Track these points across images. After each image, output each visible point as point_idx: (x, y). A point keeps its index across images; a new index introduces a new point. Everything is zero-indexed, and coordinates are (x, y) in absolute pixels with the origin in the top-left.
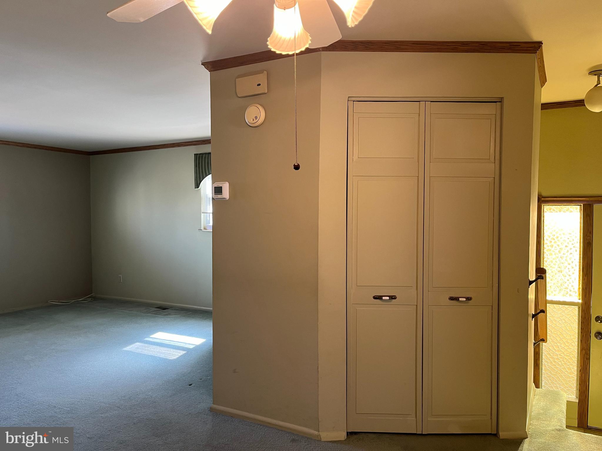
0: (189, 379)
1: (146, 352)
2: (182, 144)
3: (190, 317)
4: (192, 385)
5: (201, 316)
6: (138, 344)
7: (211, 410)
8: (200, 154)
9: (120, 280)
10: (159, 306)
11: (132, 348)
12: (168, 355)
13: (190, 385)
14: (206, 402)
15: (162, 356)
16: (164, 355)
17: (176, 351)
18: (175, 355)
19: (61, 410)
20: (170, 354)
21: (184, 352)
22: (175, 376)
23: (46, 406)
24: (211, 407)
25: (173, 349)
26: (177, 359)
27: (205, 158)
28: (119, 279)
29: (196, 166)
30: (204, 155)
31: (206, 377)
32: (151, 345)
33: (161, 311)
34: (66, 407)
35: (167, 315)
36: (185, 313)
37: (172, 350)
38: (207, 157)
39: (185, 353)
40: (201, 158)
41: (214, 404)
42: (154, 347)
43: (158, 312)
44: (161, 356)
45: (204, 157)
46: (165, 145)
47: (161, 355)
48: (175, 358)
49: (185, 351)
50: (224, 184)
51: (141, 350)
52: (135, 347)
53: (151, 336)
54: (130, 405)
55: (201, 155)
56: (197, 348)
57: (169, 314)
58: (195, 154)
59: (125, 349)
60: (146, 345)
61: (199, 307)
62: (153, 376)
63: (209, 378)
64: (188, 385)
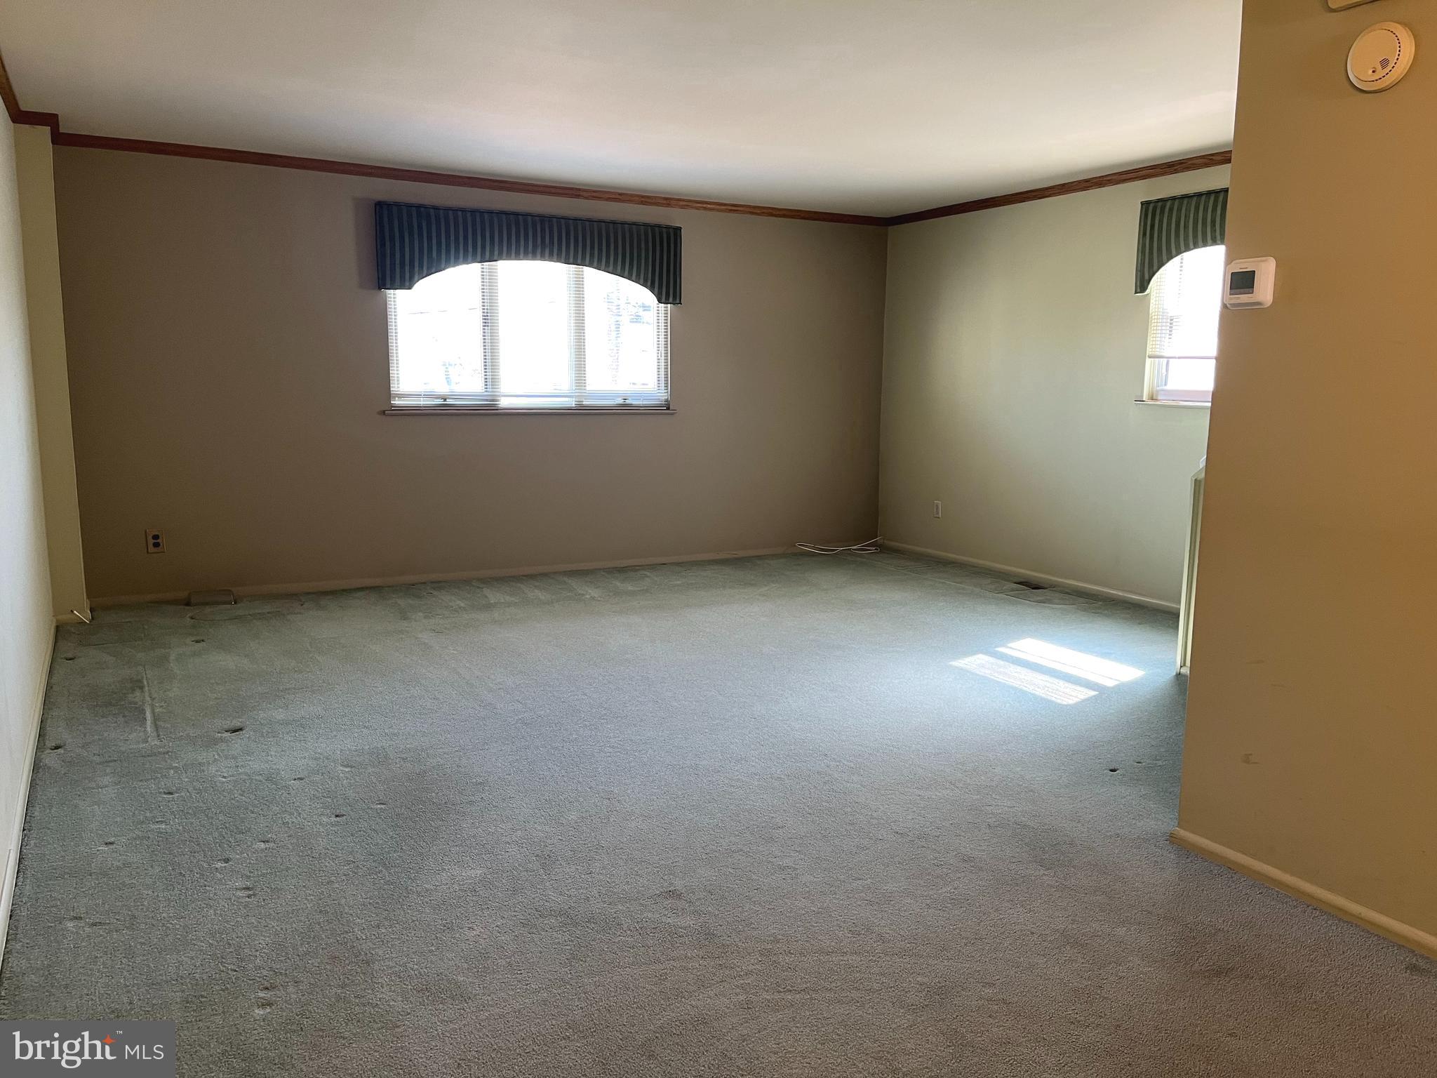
0: (1109, 756)
1: (1001, 678)
2: (1109, 178)
3: (1101, 613)
4: (1117, 772)
5: (1128, 616)
6: (981, 656)
7: (1172, 839)
8: (1159, 200)
9: (938, 513)
10: (1022, 580)
11: (969, 664)
12: (1052, 692)
13: (1112, 771)
14: (1160, 821)
15: (1040, 692)
16: (1043, 691)
17: (1074, 687)
18: (1072, 696)
19: (838, 763)
20: (1057, 690)
21: (1093, 693)
22: (1074, 742)
23: (810, 750)
24: (1171, 833)
25: (1065, 682)
26: (1075, 704)
27: (1171, 210)
28: (935, 510)
29: (1143, 234)
30: (1169, 204)
31: (1153, 760)
32: (1011, 665)
33: (1029, 591)
34: (848, 761)
35: (1044, 603)
36: (1087, 603)
37: (1061, 682)
38: (1176, 207)
39: (1094, 696)
40: (1158, 211)
41: (1179, 826)
42: (1019, 669)
43: (1021, 594)
44: (1037, 693)
45: (1167, 210)
46: (1063, 185)
47: (1036, 689)
48: (1071, 702)
49: (1094, 690)
50: (1263, 264)
51: (989, 672)
52: (977, 663)
53: (1010, 645)
54: (977, 785)
55: (1160, 204)
56: (1120, 689)
57: (1049, 601)
58: (1145, 204)
59: (954, 663)
60: (1002, 663)
61: (1120, 594)
62: (1023, 733)
63: (1160, 763)
64: (1106, 769)
